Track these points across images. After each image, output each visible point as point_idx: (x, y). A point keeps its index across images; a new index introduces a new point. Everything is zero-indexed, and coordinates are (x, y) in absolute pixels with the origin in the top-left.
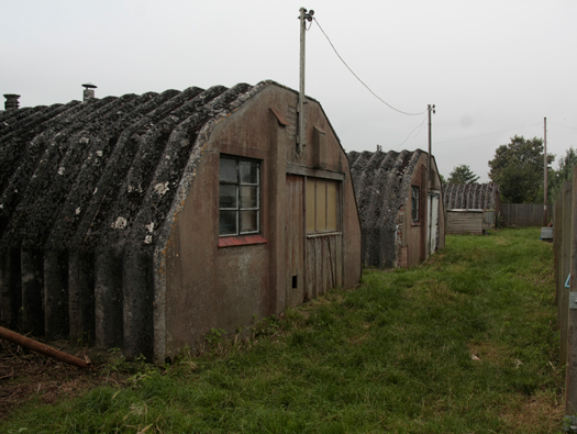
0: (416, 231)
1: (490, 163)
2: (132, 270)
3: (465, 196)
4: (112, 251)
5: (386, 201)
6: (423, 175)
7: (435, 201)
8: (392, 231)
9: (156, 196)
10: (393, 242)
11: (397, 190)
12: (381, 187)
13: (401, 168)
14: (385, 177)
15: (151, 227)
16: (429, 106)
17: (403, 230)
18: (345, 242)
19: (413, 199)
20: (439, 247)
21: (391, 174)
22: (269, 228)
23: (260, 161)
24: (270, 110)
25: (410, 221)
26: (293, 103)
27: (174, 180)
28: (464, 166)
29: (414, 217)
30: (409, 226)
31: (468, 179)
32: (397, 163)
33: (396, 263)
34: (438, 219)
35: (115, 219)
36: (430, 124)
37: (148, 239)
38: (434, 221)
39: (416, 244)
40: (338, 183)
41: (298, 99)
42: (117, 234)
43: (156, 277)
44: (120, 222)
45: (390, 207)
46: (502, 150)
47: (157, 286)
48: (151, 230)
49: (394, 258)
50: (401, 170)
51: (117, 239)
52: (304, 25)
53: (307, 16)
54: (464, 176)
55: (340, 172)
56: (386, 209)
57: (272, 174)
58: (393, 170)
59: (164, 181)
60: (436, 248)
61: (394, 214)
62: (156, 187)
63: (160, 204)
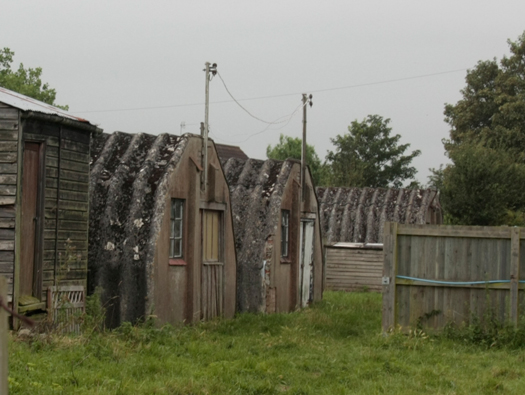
0: (286, 269)
1: (449, 110)
2: (127, 276)
3: (364, 216)
4: (109, 265)
5: (249, 230)
6: (294, 195)
7: (309, 230)
8: (258, 269)
9: (136, 228)
10: (258, 282)
11: (263, 216)
12: (242, 211)
13: (266, 186)
14: (246, 198)
15: (136, 249)
16: (304, 95)
17: (272, 267)
18: (225, 273)
19: (283, 227)
20: (315, 298)
21: (255, 194)
22: (188, 254)
23: (183, 200)
24: (190, 158)
25: (279, 257)
26: (200, 148)
27: (146, 217)
28: (375, 120)
29: (283, 252)
30: (278, 263)
31: (384, 156)
32: (261, 179)
33: (262, 309)
34: (314, 256)
35: (106, 244)
36: (305, 122)
37: (136, 257)
38: (308, 260)
39: (285, 288)
40: (220, 213)
41: (203, 143)
42: (109, 254)
43: (149, 281)
44: (110, 246)
45: (255, 238)
46: (484, 76)
47: (149, 286)
48: (137, 251)
49: (260, 302)
50: (267, 189)
51: (110, 257)
52: (208, 78)
53: (212, 69)
54: (375, 149)
55: (224, 203)
56: (249, 240)
57: (191, 210)
58: (257, 188)
59: (139, 218)
60: (310, 301)
61: (259, 246)
62: (135, 222)
63: (139, 234)
